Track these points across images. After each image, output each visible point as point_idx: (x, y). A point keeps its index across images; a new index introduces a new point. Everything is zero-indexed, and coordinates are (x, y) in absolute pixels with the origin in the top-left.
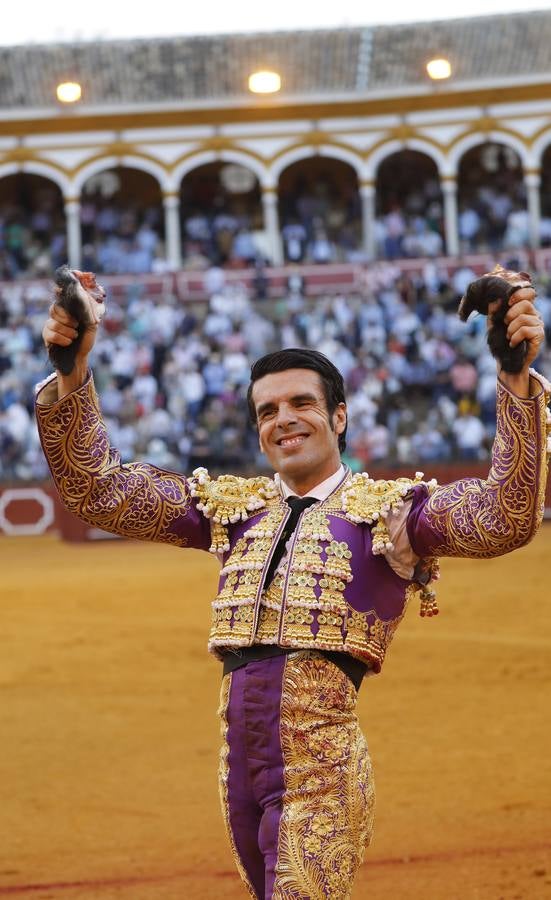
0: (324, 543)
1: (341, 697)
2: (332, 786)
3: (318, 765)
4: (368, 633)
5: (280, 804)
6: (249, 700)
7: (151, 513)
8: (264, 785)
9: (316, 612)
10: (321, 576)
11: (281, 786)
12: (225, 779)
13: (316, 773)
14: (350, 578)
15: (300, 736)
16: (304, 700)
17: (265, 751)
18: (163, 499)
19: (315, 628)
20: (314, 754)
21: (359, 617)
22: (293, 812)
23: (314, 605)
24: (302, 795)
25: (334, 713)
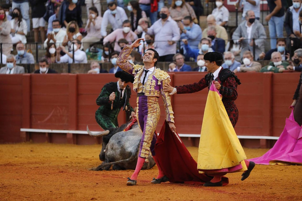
0: (152, 80)
1: (156, 100)
2: (155, 112)
3: (153, 109)
4: (158, 93)
5: (147, 114)
6: (142, 101)
7: (127, 68)
8: (145, 112)
9: (150, 91)
10: (151, 85)
11: (147, 112)
12: (138, 112)
13: (153, 110)
14: (155, 86)
15: (150, 105)
16: (150, 101)
17: (145, 108)
18: (129, 66)
19: (150, 93)
20: (152, 108)
21: (156, 91)
22: (149, 115)
23: (150, 90)
24: (150, 113)
25: (155, 102)
